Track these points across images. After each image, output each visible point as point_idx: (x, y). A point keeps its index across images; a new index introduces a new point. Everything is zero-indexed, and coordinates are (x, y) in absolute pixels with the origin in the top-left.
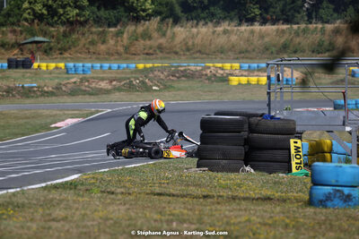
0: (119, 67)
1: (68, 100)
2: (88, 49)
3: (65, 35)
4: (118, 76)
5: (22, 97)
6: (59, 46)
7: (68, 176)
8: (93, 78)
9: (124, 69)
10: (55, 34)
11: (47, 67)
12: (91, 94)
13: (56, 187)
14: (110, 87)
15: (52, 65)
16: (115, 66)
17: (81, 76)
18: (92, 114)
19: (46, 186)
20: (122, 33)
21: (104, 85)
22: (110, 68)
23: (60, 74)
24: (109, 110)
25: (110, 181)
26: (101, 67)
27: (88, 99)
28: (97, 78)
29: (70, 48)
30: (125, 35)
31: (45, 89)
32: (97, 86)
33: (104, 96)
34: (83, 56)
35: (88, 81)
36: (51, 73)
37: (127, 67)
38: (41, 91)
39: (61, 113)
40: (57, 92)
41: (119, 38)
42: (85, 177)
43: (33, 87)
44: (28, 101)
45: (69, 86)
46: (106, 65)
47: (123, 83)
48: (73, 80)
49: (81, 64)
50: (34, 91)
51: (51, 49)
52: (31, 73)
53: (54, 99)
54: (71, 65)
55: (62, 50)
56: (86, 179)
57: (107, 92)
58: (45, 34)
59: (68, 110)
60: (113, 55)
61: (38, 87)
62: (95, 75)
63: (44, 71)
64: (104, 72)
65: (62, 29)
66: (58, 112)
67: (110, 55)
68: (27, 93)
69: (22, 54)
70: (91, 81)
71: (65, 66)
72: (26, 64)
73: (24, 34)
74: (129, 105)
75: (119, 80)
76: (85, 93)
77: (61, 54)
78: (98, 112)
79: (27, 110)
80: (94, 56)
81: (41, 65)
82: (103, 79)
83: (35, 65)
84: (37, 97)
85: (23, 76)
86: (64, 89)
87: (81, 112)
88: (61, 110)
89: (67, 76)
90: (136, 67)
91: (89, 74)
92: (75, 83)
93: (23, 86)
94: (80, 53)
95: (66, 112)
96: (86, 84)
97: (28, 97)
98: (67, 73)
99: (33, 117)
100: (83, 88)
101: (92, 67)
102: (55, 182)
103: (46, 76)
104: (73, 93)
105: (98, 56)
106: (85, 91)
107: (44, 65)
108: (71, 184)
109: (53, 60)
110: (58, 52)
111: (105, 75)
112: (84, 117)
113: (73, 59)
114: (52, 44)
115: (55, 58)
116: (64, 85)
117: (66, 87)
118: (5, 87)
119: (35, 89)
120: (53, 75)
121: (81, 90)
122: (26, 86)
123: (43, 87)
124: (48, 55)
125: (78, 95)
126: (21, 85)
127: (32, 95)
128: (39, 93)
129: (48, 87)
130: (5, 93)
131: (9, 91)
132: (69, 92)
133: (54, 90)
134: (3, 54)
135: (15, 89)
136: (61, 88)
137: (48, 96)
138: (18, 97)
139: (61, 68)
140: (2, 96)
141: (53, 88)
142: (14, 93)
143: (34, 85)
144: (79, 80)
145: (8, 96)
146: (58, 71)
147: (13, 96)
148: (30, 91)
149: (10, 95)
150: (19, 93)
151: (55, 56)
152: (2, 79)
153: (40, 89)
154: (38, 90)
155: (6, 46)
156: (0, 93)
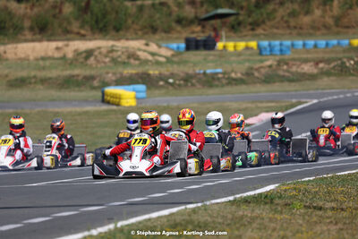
0: (327, 45)
1: (262, 90)
2: (287, 22)
4: (327, 56)
5: (204, 86)
6: (250, 20)
7: (262, 187)
8: (294, 59)
9: (334, 46)
10: (244, 4)
11: (235, 47)
12: (291, 81)
13: (246, 201)
14: (315, 71)
15: (241, 45)
16: (322, 43)
17: (277, 58)
18: (293, 106)
19: (235, 200)
21: (307, 68)
22: (315, 46)
23: (251, 55)
24: (315, 101)
25: (316, 192)
26: (304, 45)
27: (287, 86)
28: (299, 60)
29: (263, 22)
31: (233, 75)
32: (299, 70)
33: (308, 82)
34: (280, 31)
35: (287, 64)
36: (238, 54)
37: (339, 44)
38: (228, 78)
39: (253, 106)
40: (248, 78)
41: (327, 7)
42: (284, 188)
43: (217, 74)
44: (211, 91)
45: (263, 71)
46: (311, 43)
47: (332, 65)
48: (268, 63)
49: (277, 43)
50: (219, 79)
51: (239, 24)
52: (214, 55)
53: (243, 88)
54: (265, 43)
55: (255, 25)
56: (285, 191)
57: (312, 77)
58: (231, 4)
59: (262, 102)
60: (319, 29)
61: (224, 73)
62: (296, 56)
63: (232, 54)
64: (308, 51)
66: (249, 105)
67: (316, 29)
68: (210, 81)
69: (203, 32)
70: (291, 63)
71: (258, 46)
72: (208, 45)
73: (205, 6)
74: (341, 93)
75: (328, 61)
76: (283, 79)
77: (253, 29)
78: (300, 103)
79: (210, 103)
80: (295, 32)
81: (227, 45)
82: (306, 61)
83: (220, 45)
84: (223, 86)
85: (205, 59)
86: (256, 74)
87: (278, 105)
88: (253, 102)
89: (259, 58)
90: (350, 44)
91: (289, 55)
92: (270, 66)
93: (205, 73)
94: (277, 28)
95: (260, 105)
96: (285, 67)
97: (211, 86)
98: (260, 54)
100: (281, 73)
101: (293, 45)
102: (245, 195)
103: (233, 58)
104: (269, 79)
105: (300, 31)
106: (284, 76)
107: (230, 46)
108: (266, 196)
109: (242, 38)
110: (249, 27)
111: (309, 56)
113: (267, 37)
114: (241, 17)
115: (246, 36)
116: (257, 70)
117: (259, 72)
118: (182, 75)
119: (220, 76)
120: (242, 57)
121: (279, 76)
122: (208, 71)
123: (229, 73)
124: (235, 32)
125: (274, 82)
126: (202, 72)
127: (217, 83)
128: (224, 81)
129: (236, 73)
130: (182, 82)
131: (187, 79)
132: (263, 78)
133: (244, 77)
134: (179, 32)
135: (195, 76)
136: (253, 74)
137: (236, 85)
138: (198, 86)
139: (252, 48)
140: (179, 85)
141: (242, 74)
142: (194, 81)
143: (219, 70)
144: (275, 63)
145: (186, 86)
146: (248, 52)
147: (193, 85)
148: (213, 79)
149: (189, 84)
150: (199, 81)
151: (245, 33)
152: (179, 63)
153: (226, 76)
154: (224, 77)
155: (184, 22)
156: (177, 82)
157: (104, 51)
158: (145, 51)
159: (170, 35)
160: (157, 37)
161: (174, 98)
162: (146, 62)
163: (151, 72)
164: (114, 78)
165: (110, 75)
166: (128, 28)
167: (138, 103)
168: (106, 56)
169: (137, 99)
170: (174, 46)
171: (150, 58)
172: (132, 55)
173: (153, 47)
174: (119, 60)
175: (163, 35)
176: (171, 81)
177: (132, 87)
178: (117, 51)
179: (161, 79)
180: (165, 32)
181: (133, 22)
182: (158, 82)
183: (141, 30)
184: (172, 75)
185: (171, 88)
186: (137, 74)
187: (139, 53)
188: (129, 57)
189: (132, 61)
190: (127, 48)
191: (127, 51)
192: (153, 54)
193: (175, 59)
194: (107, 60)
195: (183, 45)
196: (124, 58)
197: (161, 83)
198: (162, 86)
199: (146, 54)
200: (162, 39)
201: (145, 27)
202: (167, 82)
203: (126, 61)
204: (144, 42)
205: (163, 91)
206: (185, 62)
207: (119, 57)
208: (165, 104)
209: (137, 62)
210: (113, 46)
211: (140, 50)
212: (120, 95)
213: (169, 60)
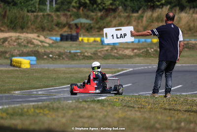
0: (139, 41)
1: (102, 62)
3: (102, 18)
4: (138, 47)
5: (69, 59)
6: (97, 26)
8: (121, 48)
9: (143, 42)
10: (95, 17)
11: (88, 40)
12: (118, 59)
14: (132, 54)
15: (92, 39)
16: (137, 40)
18: (119, 71)
20: (143, 17)
21: (128, 52)
23: (97, 45)
24: (131, 69)
25: (129, 101)
27: (116, 61)
28: (123, 48)
30: (144, 19)
31: (86, 54)
32: (123, 53)
33: (128, 60)
35: (117, 49)
36: (90, 44)
37: (145, 41)
38: (83, 56)
40: (95, 56)
41: (140, 21)
43: (77, 53)
44: (73, 62)
45: (103, 52)
47: (141, 51)
48: (106, 48)
50: (78, 56)
51: (91, 28)
52: (76, 44)
53: (92, 61)
55: (100, 29)
57: (130, 57)
58: (87, 17)
62: (122, 46)
63: (86, 44)
64: (128, 44)
65: (99, 14)
68: (73, 57)
69: (71, 31)
70: (119, 49)
71: (101, 40)
72: (73, 38)
73: (72, 17)
74: (146, 66)
75: (139, 49)
77: (98, 31)
78: (123, 70)
79: (72, 68)
81: (83, 39)
82: (127, 49)
83: (80, 39)
84: (80, 60)
85: (71, 46)
86: (99, 54)
87: (111, 70)
90: (152, 42)
92: (107, 50)
93: (70, 52)
96: (115, 51)
97: (73, 60)
98: (102, 44)
99: (76, 73)
100: (113, 54)
103: (87, 46)
104: (106, 57)
106: (114, 56)
107: (86, 39)
109: (92, 36)
110: (97, 30)
111: (129, 46)
112: (112, 74)
114: (92, 25)
115: (94, 35)
116: (100, 52)
117: (101, 53)
118: (57, 52)
119: (79, 54)
120: (92, 46)
121: (112, 56)
122: (72, 51)
123: (84, 53)
124: (88, 33)
125: (109, 59)
126: (68, 51)
127: (77, 58)
128: (81, 57)
129: (88, 53)
130: (57, 57)
131: (60, 55)
132: (103, 56)
133: (92, 56)
134: (57, 31)
135: (64, 53)
136: (97, 54)
137: (88, 60)
138: (66, 59)
139: (97, 42)
140: (56, 59)
141: (91, 54)
142: (64, 56)
143: (78, 51)
144: (110, 49)
145: (59, 59)
146: (95, 43)
147: (63, 59)
148: (75, 55)
149: (61, 58)
150: (67, 56)
151: (94, 33)
152: (56, 47)
153: (82, 54)
154: (81, 55)
155: (60, 26)
156: (54, 57)
157: (14, 38)
158: (37, 40)
159: (52, 33)
160: (45, 33)
161: (52, 65)
162: (38, 45)
163: (40, 50)
164: (18, 53)
165: (16, 51)
166: (28, 28)
167: (31, 67)
168: (15, 42)
169: (31, 65)
170: (54, 38)
171: (40, 44)
172: (30, 42)
173: (42, 38)
174: (22, 44)
175: (48, 32)
176: (51, 56)
177: (28, 58)
178: (21, 39)
179: (45, 55)
180: (49, 31)
181: (31, 25)
182: (43, 56)
183: (36, 29)
184: (52, 53)
185: (50, 60)
186: (32, 51)
187: (34, 41)
188: (28, 43)
189: (29, 45)
190: (27, 37)
191: (27, 39)
192: (41, 42)
193: (54, 45)
194: (15, 44)
195: (59, 38)
196: (25, 43)
197: (45, 57)
198: (45, 59)
199: (37, 41)
200: (48, 35)
201: (38, 28)
202: (49, 57)
203: (26, 45)
204: (36, 35)
205: (46, 61)
206: (59, 47)
207: (23, 42)
208: (46, 68)
209: (32, 46)
210: (19, 36)
211: (34, 39)
212: (21, 62)
213: (50, 45)
